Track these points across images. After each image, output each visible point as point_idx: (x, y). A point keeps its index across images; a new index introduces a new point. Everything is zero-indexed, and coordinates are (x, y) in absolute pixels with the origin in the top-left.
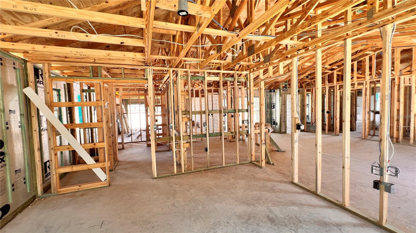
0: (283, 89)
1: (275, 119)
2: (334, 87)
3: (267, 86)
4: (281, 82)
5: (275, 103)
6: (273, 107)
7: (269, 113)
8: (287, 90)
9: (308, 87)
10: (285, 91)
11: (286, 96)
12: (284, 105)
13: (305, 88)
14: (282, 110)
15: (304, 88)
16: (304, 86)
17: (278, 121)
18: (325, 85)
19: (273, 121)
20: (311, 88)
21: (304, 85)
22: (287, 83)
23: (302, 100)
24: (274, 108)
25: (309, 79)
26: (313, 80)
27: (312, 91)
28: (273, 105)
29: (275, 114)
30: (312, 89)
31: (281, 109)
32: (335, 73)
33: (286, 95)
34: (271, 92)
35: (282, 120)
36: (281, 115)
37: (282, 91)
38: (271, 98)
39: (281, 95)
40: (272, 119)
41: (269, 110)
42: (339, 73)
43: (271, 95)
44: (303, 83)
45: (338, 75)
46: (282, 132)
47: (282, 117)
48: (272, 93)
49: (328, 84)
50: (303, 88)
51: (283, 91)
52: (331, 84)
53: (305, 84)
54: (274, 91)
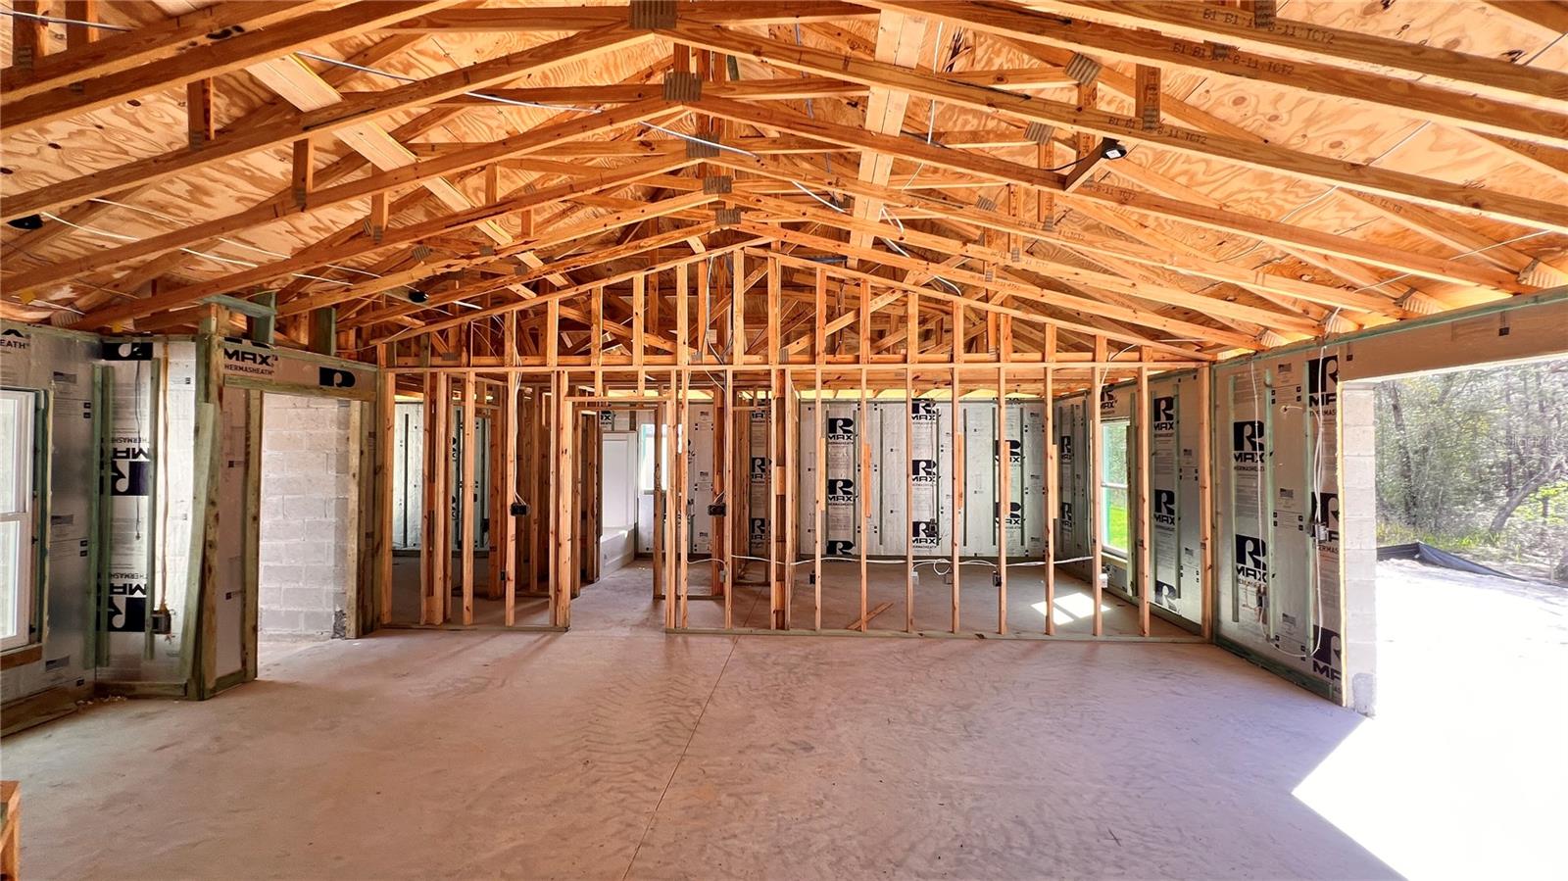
0: (232, 347)
1: (143, 582)
2: (547, 377)
3: (69, 302)
4: (216, 285)
5: (146, 446)
6: (123, 485)
7: (77, 530)
8: (264, 360)
9: (410, 361)
10: (249, 364)
11: (254, 403)
12: (239, 470)
13: (390, 365)
14: (219, 509)
15: (383, 363)
16: (382, 352)
17: (175, 594)
18: (503, 365)
19: (120, 601)
20: (428, 371)
21: (381, 346)
22: (271, 311)
23: (373, 435)
24: (135, 489)
25: (415, 316)
26: (434, 328)
27: (434, 389)
28: (124, 466)
29: (143, 545)
30: (434, 376)
31: (212, 503)
32: (555, 312)
33: (254, 394)
34: (111, 352)
35: (221, 584)
36: (208, 546)
37: (218, 358)
38: (106, 407)
39: (208, 389)
40: (118, 582)
41: (77, 508)
42: (572, 314)
43: (106, 382)
44: (380, 331)
45: (565, 324)
46: (210, 685)
47: (215, 560)
48: (124, 369)
49: (517, 358)
50: (374, 362)
51: (233, 362)
52: (531, 360)
53: (390, 345)
54: (143, 353)
